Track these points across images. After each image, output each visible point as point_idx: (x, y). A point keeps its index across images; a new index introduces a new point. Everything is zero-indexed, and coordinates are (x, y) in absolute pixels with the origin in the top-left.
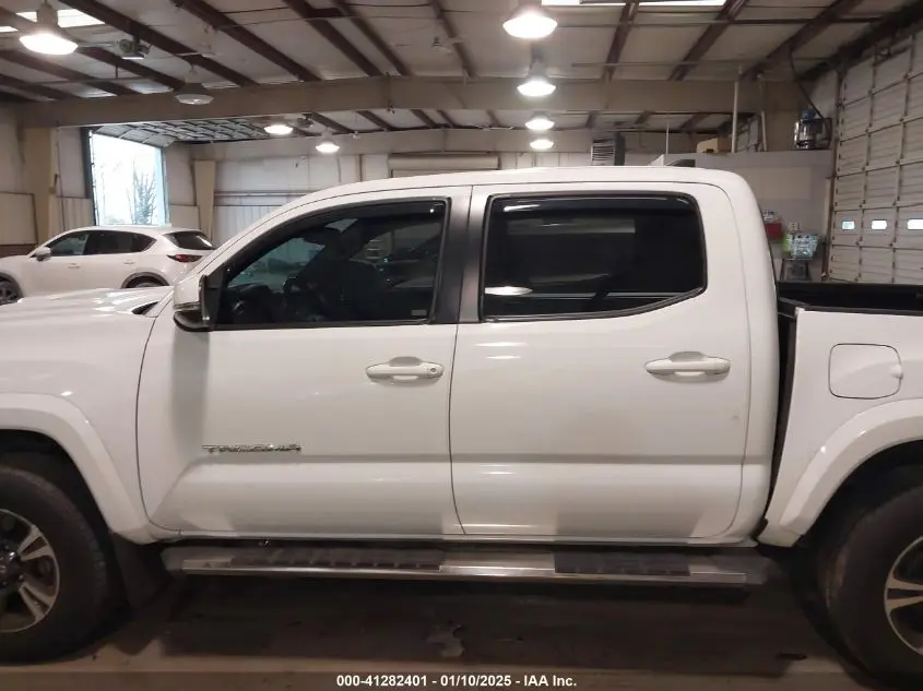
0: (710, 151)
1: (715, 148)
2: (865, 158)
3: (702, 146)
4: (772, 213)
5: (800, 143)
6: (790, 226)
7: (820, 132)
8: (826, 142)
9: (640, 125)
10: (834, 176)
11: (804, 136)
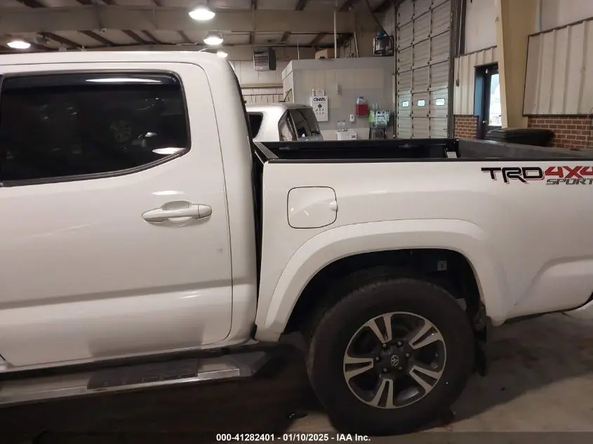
0: (322, 58)
1: (326, 56)
2: (411, 61)
3: (318, 54)
4: (362, 98)
5: (376, 52)
6: (373, 105)
7: (388, 45)
8: (391, 51)
9: (284, 42)
10: (397, 73)
11: (378, 48)
